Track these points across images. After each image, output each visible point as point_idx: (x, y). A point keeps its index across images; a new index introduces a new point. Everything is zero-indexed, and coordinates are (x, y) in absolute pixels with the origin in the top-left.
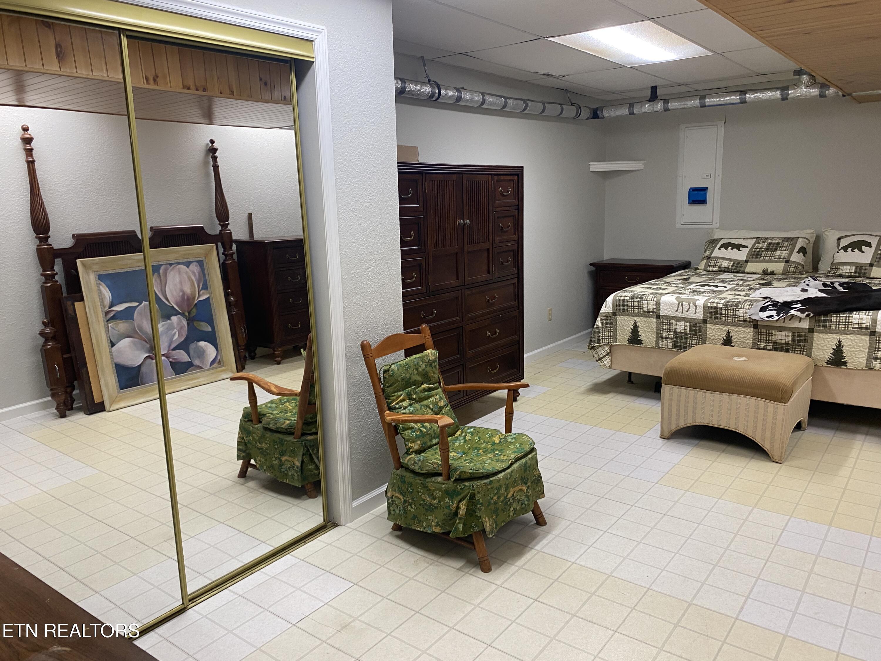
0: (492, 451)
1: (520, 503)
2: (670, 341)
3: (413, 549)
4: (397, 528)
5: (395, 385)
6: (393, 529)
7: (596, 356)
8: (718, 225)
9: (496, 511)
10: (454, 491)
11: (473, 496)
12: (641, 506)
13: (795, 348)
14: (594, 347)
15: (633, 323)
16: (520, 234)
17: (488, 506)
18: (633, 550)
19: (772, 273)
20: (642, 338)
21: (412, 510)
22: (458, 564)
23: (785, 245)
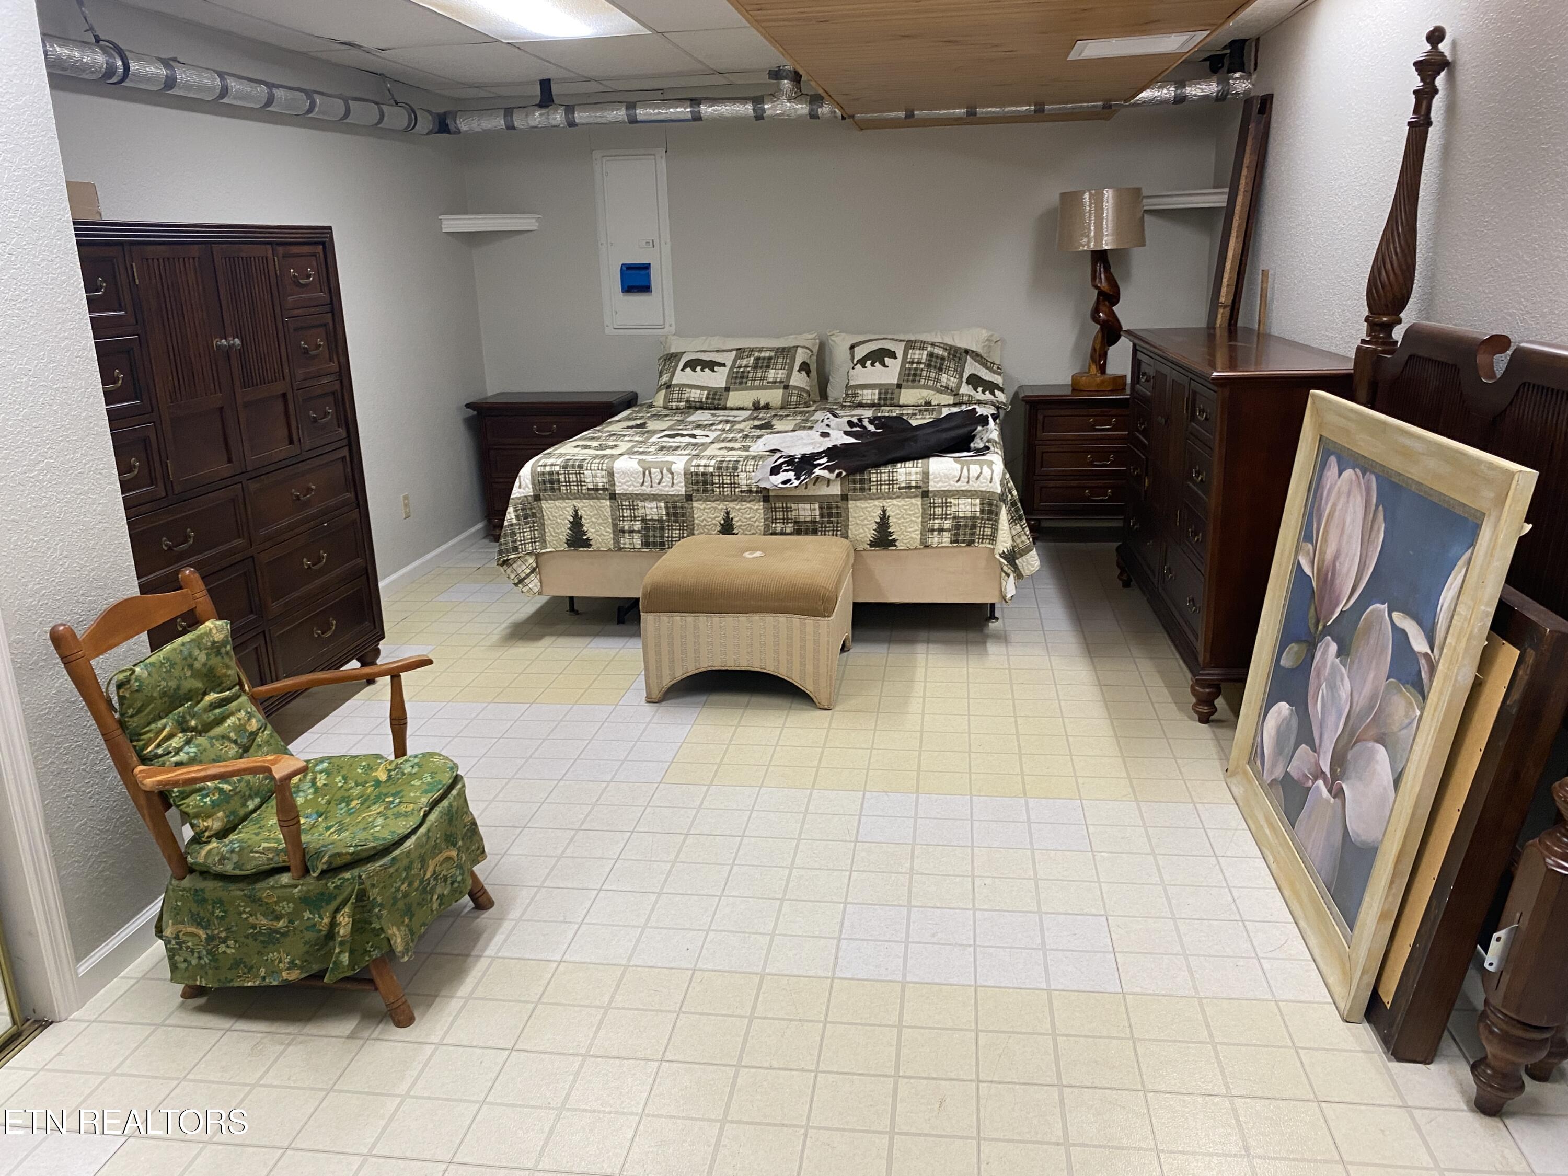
0: (379, 798)
1: (449, 882)
2: (636, 536)
3: (242, 1025)
4: (192, 992)
5: (148, 710)
6: (185, 995)
7: (512, 576)
8: (673, 329)
9: (409, 911)
10: (322, 894)
11: (362, 895)
12: (646, 830)
13: (826, 527)
14: (508, 560)
15: (571, 512)
16: (342, 360)
17: (394, 904)
18: (653, 910)
19: (767, 407)
20: (589, 535)
21: (229, 951)
22: (347, 1026)
23: (780, 360)
